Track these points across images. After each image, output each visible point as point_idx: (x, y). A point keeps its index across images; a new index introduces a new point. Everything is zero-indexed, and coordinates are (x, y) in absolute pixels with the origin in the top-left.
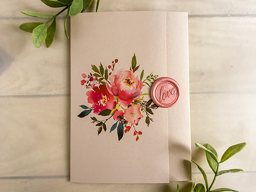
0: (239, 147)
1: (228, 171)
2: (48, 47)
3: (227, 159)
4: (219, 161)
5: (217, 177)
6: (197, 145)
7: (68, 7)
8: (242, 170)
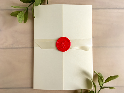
0: (115, 77)
1: (107, 87)
2: (25, 23)
3: (108, 81)
4: (104, 82)
5: (101, 89)
6: (95, 72)
7: (33, 2)
8: (115, 88)
